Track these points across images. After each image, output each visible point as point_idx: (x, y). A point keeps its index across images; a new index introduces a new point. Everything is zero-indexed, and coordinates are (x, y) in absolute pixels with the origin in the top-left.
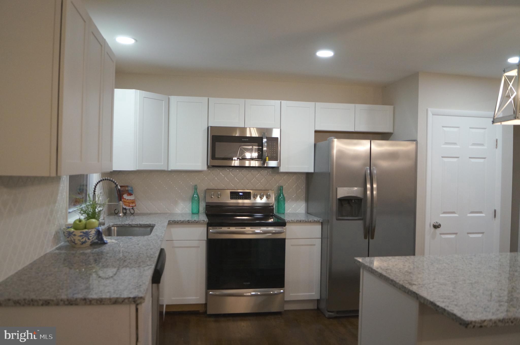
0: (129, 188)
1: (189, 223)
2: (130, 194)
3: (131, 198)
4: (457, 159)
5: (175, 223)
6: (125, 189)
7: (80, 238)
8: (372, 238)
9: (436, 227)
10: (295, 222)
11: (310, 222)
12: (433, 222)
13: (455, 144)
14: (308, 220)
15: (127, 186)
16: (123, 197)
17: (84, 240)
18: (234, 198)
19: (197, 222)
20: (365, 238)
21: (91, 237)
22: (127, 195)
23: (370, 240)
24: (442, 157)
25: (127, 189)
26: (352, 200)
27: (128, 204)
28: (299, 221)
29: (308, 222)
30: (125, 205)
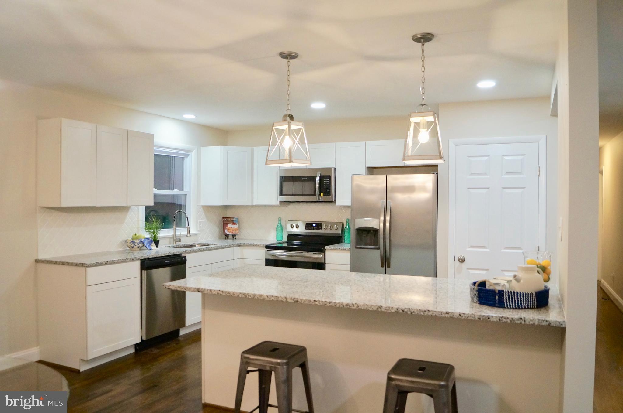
0: (235, 219)
1: (254, 245)
2: (235, 224)
3: (236, 226)
4: (487, 190)
5: (245, 245)
6: (231, 220)
7: (130, 244)
8: (389, 267)
9: (462, 261)
10: (332, 249)
11: (346, 250)
12: (459, 255)
13: (484, 174)
14: (344, 248)
15: (233, 218)
16: (228, 226)
17: (132, 245)
18: (308, 228)
19: (259, 246)
20: (382, 266)
21: (136, 244)
22: (232, 224)
23: (387, 268)
24: (469, 188)
25: (232, 219)
26: (371, 231)
27: (231, 231)
28: (336, 249)
29: (344, 250)
30: (228, 232)
